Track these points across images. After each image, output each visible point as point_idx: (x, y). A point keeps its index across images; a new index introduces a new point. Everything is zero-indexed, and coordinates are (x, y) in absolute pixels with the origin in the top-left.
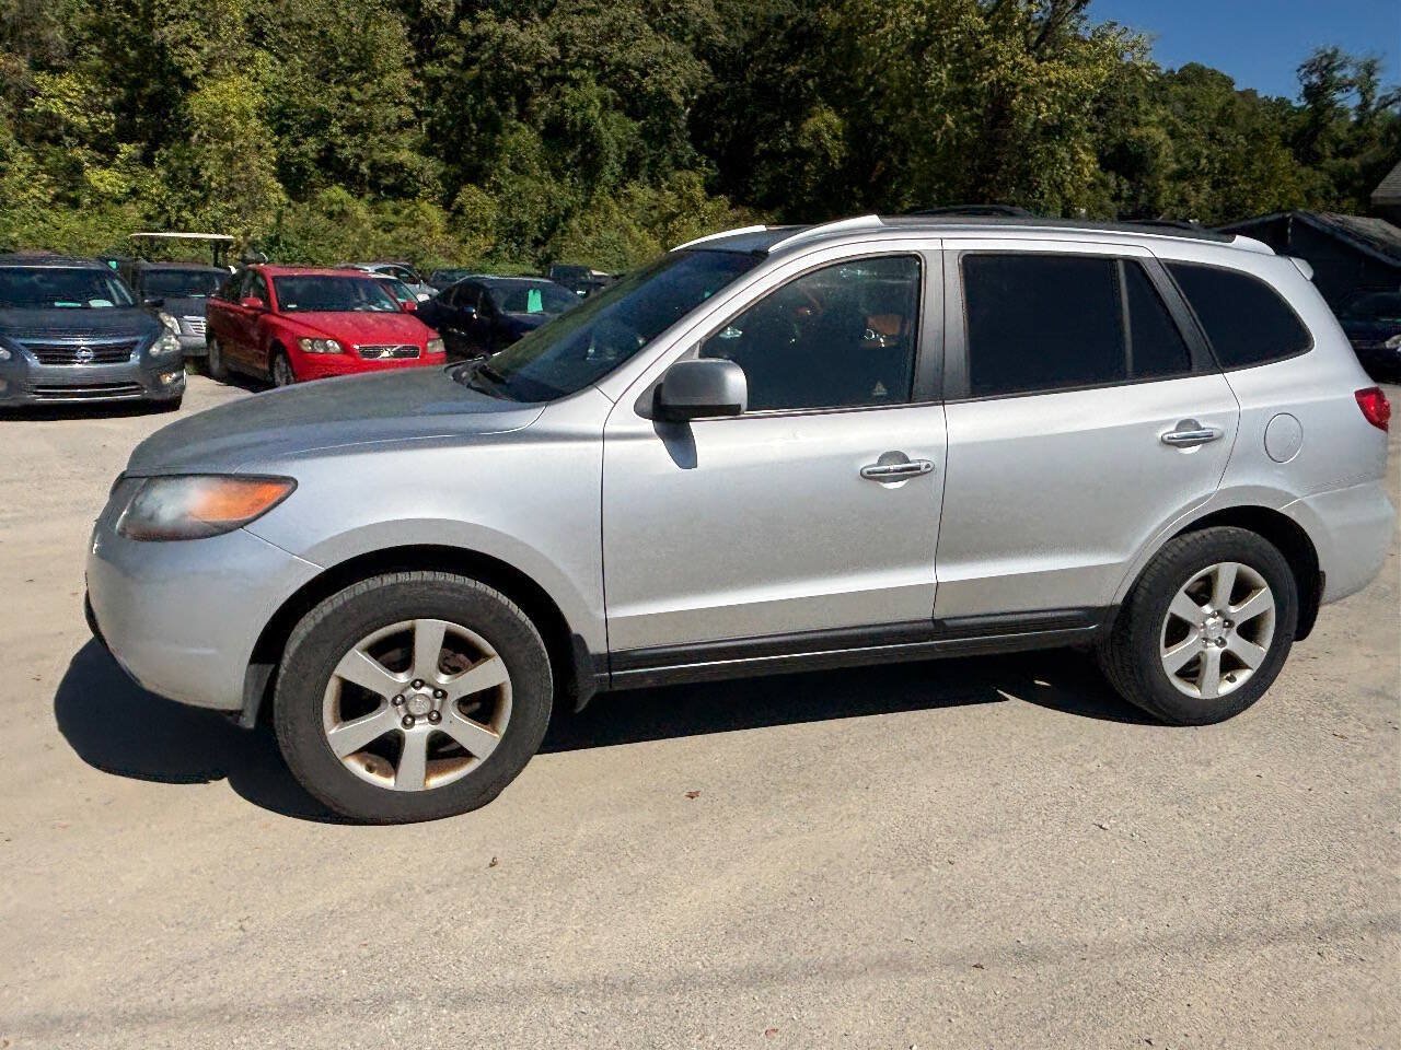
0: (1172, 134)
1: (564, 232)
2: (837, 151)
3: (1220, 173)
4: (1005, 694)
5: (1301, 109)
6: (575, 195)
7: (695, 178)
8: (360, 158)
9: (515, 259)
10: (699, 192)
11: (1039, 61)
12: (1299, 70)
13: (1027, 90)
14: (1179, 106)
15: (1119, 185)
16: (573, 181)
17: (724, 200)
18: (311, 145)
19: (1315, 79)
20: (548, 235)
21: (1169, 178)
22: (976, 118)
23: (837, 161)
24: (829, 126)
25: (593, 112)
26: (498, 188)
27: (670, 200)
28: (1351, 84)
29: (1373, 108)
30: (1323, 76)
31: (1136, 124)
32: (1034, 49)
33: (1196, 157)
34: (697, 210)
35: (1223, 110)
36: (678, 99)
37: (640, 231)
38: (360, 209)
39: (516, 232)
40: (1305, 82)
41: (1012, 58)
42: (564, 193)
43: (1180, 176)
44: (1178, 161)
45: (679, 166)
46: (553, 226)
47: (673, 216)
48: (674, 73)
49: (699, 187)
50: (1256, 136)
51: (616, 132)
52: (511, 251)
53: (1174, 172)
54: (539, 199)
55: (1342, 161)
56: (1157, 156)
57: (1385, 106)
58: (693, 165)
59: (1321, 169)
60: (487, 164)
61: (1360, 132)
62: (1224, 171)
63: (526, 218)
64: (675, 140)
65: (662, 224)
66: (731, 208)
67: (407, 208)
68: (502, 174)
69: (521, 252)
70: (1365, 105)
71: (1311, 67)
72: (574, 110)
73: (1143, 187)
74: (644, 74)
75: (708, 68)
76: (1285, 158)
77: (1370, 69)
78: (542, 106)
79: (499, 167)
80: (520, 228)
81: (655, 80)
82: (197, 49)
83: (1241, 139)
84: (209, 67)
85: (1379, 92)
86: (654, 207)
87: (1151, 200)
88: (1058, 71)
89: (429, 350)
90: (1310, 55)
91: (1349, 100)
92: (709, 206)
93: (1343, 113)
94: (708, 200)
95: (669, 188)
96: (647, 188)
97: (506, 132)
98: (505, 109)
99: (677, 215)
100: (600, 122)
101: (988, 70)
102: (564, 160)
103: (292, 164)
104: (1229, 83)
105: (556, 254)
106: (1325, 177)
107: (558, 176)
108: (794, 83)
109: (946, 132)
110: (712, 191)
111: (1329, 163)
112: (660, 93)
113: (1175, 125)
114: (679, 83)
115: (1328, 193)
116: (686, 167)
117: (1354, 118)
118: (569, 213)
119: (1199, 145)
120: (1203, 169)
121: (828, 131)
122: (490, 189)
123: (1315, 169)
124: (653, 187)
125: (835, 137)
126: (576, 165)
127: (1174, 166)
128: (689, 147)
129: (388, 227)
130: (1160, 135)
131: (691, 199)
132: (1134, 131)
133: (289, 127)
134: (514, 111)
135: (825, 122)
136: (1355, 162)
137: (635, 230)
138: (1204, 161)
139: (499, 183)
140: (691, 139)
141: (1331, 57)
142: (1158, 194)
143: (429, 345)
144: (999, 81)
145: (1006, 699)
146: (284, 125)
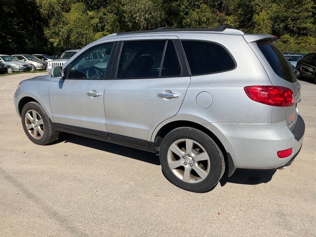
8: (294, 27)
18: (282, 25)
38: (292, 40)
67: (305, 38)
82: (259, 6)
84: (261, 10)
103: (276, 30)
129: (298, 44)
133: (277, 21)
146: (276, 21)
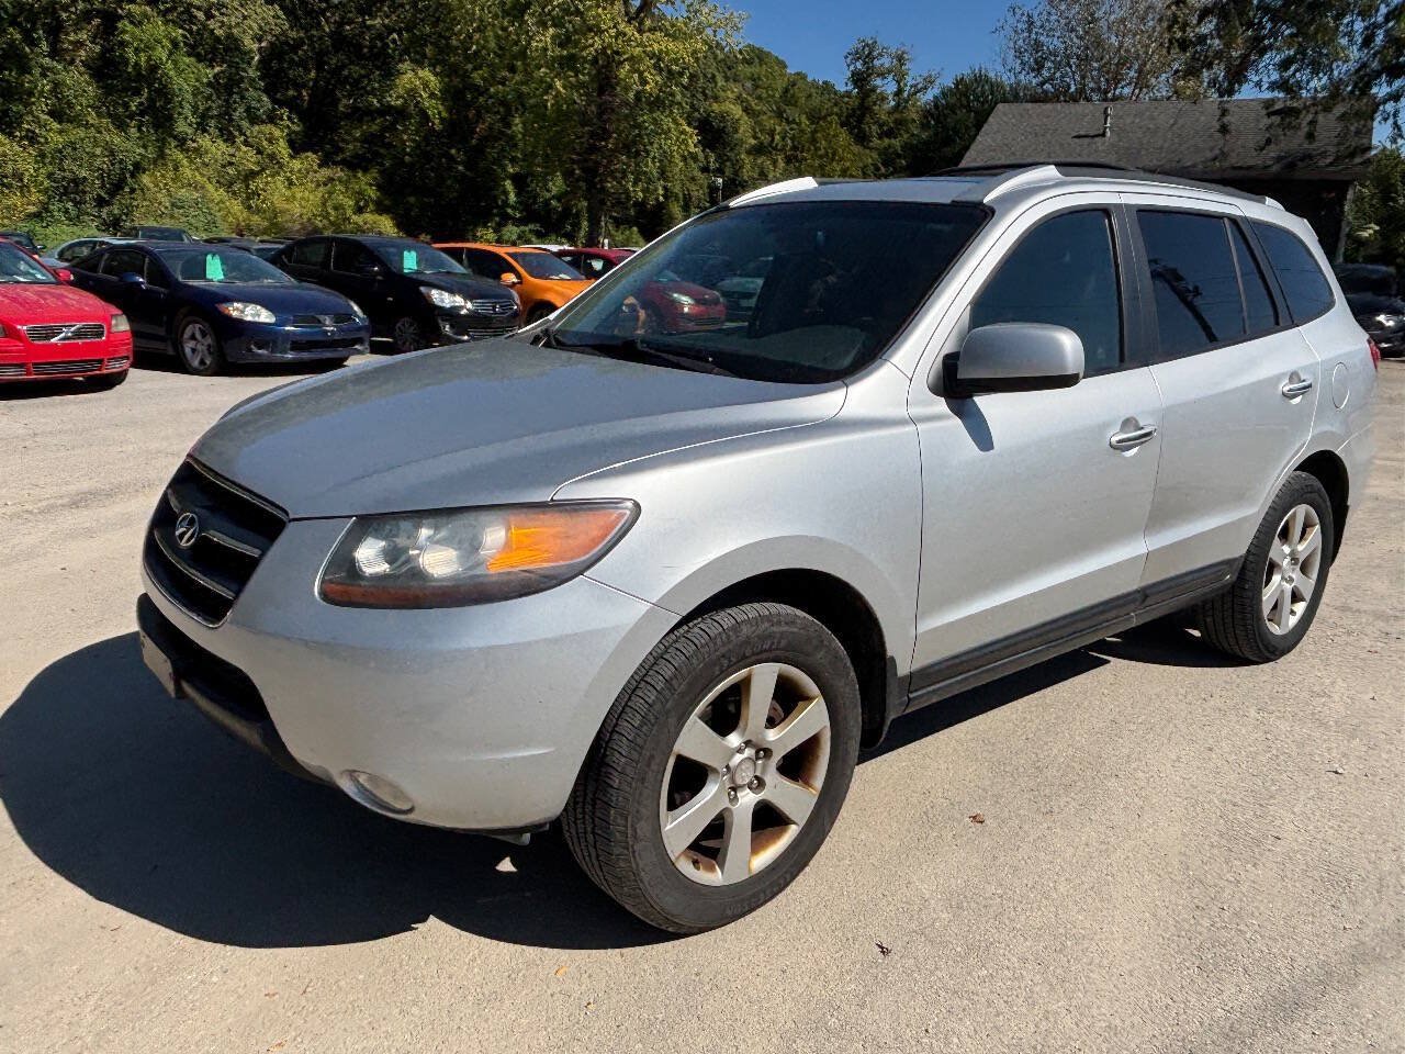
0: (746, 110)
1: (133, 191)
2: (436, 110)
3: (791, 149)
4: (1105, 657)
5: (848, 94)
6: (145, 147)
7: (277, 133)
9: (75, 220)
10: (283, 149)
11: (640, 31)
12: (846, 57)
13: (631, 59)
14: (749, 85)
15: (706, 157)
16: (140, 130)
17: (312, 158)
19: (859, 65)
20: (112, 194)
21: (749, 153)
22: (582, 85)
23: (437, 121)
24: (426, 85)
25: (161, 53)
26: (32, 138)
27: (249, 159)
28: (889, 72)
29: (906, 94)
30: (865, 63)
31: (716, 99)
32: (634, 19)
33: (772, 133)
34: (281, 167)
35: (786, 91)
36: (249, 44)
37: (216, 190)
39: (71, 189)
40: (852, 68)
41: (615, 27)
42: (130, 145)
43: (758, 150)
44: (755, 138)
45: (254, 119)
46: (118, 183)
47: (252, 175)
48: (245, 18)
49: (282, 143)
50: (815, 117)
51: (188, 78)
52: (67, 211)
53: (753, 147)
54: (98, 151)
55: (886, 141)
56: (736, 131)
57: (915, 93)
58: (272, 119)
59: (871, 149)
60: (14, 109)
61: (897, 116)
62: (794, 148)
63: (84, 173)
64: (247, 90)
65: (242, 182)
66: (320, 166)
68: (37, 121)
69: (81, 213)
70: (899, 93)
71: (856, 55)
72: (137, 51)
73: (727, 161)
74: (209, 16)
75: (280, 13)
76: (843, 137)
77: (900, 59)
78: (79, 44)
79: (31, 113)
80: (77, 185)
81: (222, 22)
83: (803, 118)
85: (909, 80)
86: (231, 164)
87: (736, 173)
88: (659, 43)
89: (114, 329)
90: (853, 45)
91: (887, 86)
92: (296, 164)
93: (883, 99)
94: (292, 157)
95: (246, 143)
96: (220, 141)
97: (37, 71)
98: (33, 43)
99: (258, 173)
100: (169, 65)
101: (593, 38)
102: (126, 106)
104: (783, 65)
105: (127, 215)
106: (875, 155)
107: (121, 126)
108: (380, 37)
109: (556, 96)
110: (297, 147)
111: (876, 142)
112: (230, 36)
113: (747, 101)
114: (251, 28)
115: (878, 169)
116: (263, 122)
117: (893, 103)
118: (138, 168)
119: (769, 122)
120: (777, 145)
121: (424, 90)
122: (22, 138)
123: (865, 147)
124: (225, 141)
125: (432, 96)
126: (142, 114)
127: (753, 142)
128: (265, 99)
130: (737, 111)
131: (272, 157)
132: (715, 106)
134: (45, 46)
135: (417, 81)
136: (897, 143)
137: (210, 187)
138: (777, 137)
139: (33, 132)
140: (266, 91)
141: (871, 47)
142: (741, 167)
143: (114, 322)
144: (604, 49)
145: (1107, 662)
